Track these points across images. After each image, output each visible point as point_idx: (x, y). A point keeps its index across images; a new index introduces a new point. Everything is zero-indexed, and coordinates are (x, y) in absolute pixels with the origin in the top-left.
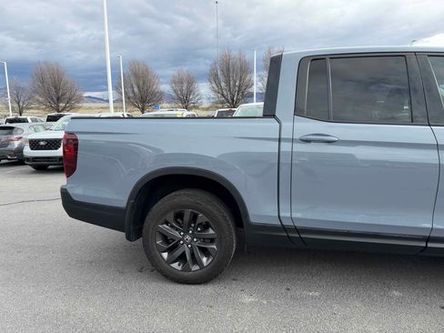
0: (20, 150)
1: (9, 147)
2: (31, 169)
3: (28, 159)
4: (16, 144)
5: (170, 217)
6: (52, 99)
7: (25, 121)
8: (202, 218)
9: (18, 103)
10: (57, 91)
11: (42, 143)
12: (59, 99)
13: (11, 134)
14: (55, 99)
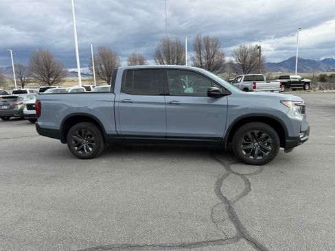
0: (21, 110)
1: (15, 109)
2: (28, 121)
3: (26, 115)
4: (19, 107)
5: (77, 132)
6: (45, 76)
7: (25, 92)
8: (89, 133)
9: (21, 79)
10: (48, 70)
11: (34, 106)
12: (49, 76)
13: (16, 101)
14: (47, 75)
